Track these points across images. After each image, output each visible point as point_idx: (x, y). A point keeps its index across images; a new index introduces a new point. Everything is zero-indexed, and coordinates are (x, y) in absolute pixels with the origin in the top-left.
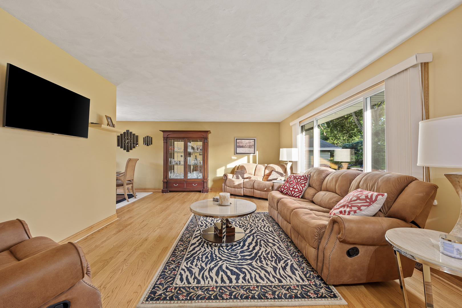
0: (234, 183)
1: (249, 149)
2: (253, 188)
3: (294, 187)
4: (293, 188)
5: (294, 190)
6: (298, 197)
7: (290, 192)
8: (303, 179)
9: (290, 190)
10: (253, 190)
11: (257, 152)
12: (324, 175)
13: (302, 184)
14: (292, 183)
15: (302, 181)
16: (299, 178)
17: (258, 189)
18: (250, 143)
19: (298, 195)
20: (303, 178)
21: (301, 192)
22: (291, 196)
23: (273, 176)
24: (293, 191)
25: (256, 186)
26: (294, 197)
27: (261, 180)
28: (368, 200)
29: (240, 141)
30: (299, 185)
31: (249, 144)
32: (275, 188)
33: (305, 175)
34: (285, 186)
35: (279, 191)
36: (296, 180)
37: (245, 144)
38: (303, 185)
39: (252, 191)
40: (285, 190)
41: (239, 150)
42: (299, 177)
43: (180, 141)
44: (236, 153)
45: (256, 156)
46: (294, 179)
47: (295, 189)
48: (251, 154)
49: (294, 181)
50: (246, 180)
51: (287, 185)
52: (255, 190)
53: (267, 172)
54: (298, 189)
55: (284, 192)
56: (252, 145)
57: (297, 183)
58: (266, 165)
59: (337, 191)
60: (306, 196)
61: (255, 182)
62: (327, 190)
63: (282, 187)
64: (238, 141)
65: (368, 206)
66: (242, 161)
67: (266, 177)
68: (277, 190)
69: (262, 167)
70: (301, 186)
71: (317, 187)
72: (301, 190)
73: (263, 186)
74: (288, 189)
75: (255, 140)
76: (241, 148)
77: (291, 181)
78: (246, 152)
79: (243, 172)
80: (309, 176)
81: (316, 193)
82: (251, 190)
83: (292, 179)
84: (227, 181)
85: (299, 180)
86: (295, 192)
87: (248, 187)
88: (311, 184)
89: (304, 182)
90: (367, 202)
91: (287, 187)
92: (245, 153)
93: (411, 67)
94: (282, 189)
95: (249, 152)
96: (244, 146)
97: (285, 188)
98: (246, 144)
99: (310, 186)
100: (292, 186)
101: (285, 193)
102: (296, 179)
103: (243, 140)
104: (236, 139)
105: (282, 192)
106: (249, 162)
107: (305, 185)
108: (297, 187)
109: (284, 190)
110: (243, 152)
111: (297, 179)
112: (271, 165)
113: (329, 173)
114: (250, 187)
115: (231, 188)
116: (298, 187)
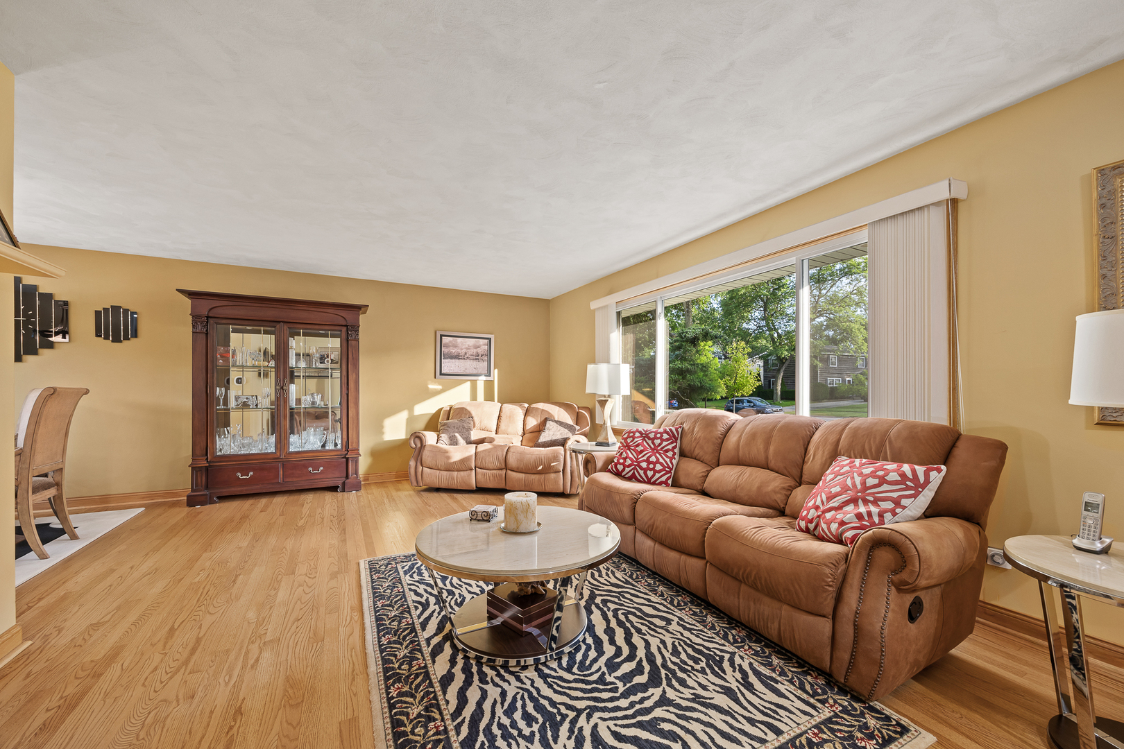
0: (448, 458)
1: (475, 363)
2: (506, 466)
3: (651, 460)
4: (648, 461)
5: (651, 466)
6: (666, 483)
7: (642, 472)
8: (667, 440)
9: (641, 468)
10: (504, 471)
11: (496, 371)
12: (721, 428)
13: (667, 451)
14: (642, 451)
15: (665, 443)
16: (656, 438)
17: (518, 468)
18: (479, 347)
19: (664, 479)
20: (665, 436)
21: (670, 472)
22: (645, 482)
23: (551, 433)
24: (651, 470)
25: (512, 461)
26: (654, 483)
27: (516, 442)
28: (910, 483)
29: (450, 342)
30: (660, 454)
31: (475, 351)
32: (599, 464)
33: (670, 430)
34: (625, 459)
35: (609, 471)
36: (650, 442)
37: (464, 350)
38: (670, 454)
39: (501, 476)
40: (627, 470)
41: (449, 366)
42: (655, 435)
43: (259, 332)
44: (441, 374)
45: (492, 382)
46: (644, 440)
47: (654, 464)
48: (480, 378)
49: (645, 443)
50: (482, 447)
51: (631, 455)
52: (509, 472)
53: (532, 422)
54: (661, 464)
55: (623, 474)
56: (482, 353)
57: (655, 450)
58: (526, 405)
60: (683, 480)
61: (511, 450)
62: (738, 462)
63: (618, 460)
64: (445, 340)
65: (915, 496)
66: (458, 396)
67: (533, 436)
68: (605, 469)
69: (517, 412)
70: (667, 457)
71: (707, 458)
72: (669, 467)
73: (532, 461)
74: (636, 465)
75: (490, 339)
76: (453, 360)
77: (637, 446)
78: (468, 372)
79: (465, 425)
80: (680, 430)
81: (709, 472)
82: (500, 472)
83: (639, 440)
84: (426, 454)
85: (657, 442)
86: (655, 472)
87: (491, 466)
88: (687, 448)
89: (670, 447)
90: (908, 488)
91: (631, 459)
92: (464, 373)
93: (931, 204)
94: (620, 467)
95: (474, 372)
96: (463, 354)
97: (627, 464)
98: (467, 349)
99: (682, 454)
100: (645, 458)
101: (627, 476)
102: (649, 439)
103: (460, 340)
104: (441, 336)
105: (618, 474)
106: (474, 397)
107: (675, 454)
108: (658, 459)
109: (624, 470)
110: (459, 372)
111: (653, 440)
112: (541, 406)
113: (731, 423)
114: (497, 465)
115: (438, 471)
116: (661, 460)
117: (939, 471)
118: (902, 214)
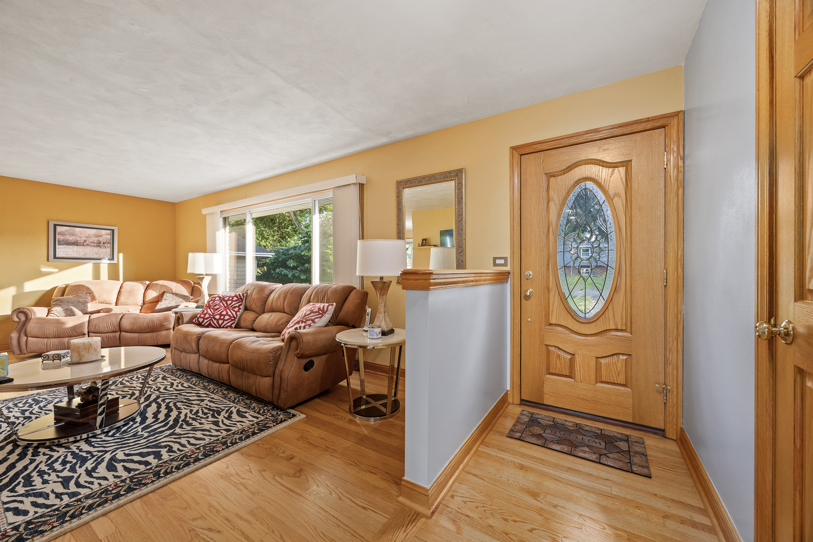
1: (96, 249)
2: (120, 329)
3: (223, 313)
4: (221, 315)
5: (222, 317)
6: (231, 326)
7: (215, 322)
8: (236, 301)
9: (215, 319)
10: (118, 334)
11: (121, 255)
12: (267, 292)
13: (235, 307)
14: (218, 309)
15: (234, 303)
16: (229, 300)
17: (132, 329)
18: (100, 236)
19: (229, 324)
20: (235, 299)
21: (235, 320)
22: (217, 327)
23: (167, 302)
24: (221, 319)
25: (126, 324)
26: (223, 327)
27: (138, 312)
28: (320, 312)
29: (67, 231)
30: (229, 310)
31: (96, 239)
32: (186, 319)
33: (239, 295)
34: (205, 315)
35: (193, 323)
36: (224, 303)
37: (84, 239)
38: (236, 309)
39: (116, 336)
40: (206, 321)
41: (62, 251)
42: (229, 299)
44: (55, 257)
45: (117, 265)
46: (221, 301)
47: (224, 316)
48: (103, 261)
49: (221, 304)
50: (94, 316)
51: (209, 312)
52: (123, 333)
53: (152, 294)
54: (229, 315)
55: (203, 324)
56: (104, 241)
57: (227, 307)
58: (148, 282)
59: (286, 310)
60: (242, 324)
61: (125, 316)
62: (272, 310)
63: (200, 316)
64: (59, 229)
65: (321, 317)
66: (76, 275)
67: (150, 305)
68: (190, 322)
69: (139, 288)
70: (234, 311)
71: (258, 310)
72: (234, 317)
73: (145, 324)
74: (212, 318)
75: (113, 231)
76: (71, 246)
77: (215, 306)
78: (88, 256)
79: (81, 300)
80: (245, 295)
81: (257, 317)
82: (114, 334)
83: (217, 302)
84: (31, 327)
85: (229, 302)
86: (224, 320)
87: (106, 330)
88: (248, 305)
89: (237, 305)
90: (320, 314)
91: (209, 314)
92: (84, 257)
93: (352, 184)
94: (201, 320)
95: (96, 256)
96: (82, 241)
97: (206, 317)
98: (87, 237)
99: (246, 309)
100: (219, 313)
101: (205, 325)
102: (224, 301)
103: (77, 230)
104: (55, 226)
105: (200, 325)
106: (97, 275)
107: (240, 309)
108: (227, 312)
109: (203, 321)
110: (78, 256)
111: (226, 301)
112: (161, 282)
113: (274, 289)
114: (111, 328)
115: (46, 340)
116: (229, 313)
117: (332, 305)
118: (343, 186)
